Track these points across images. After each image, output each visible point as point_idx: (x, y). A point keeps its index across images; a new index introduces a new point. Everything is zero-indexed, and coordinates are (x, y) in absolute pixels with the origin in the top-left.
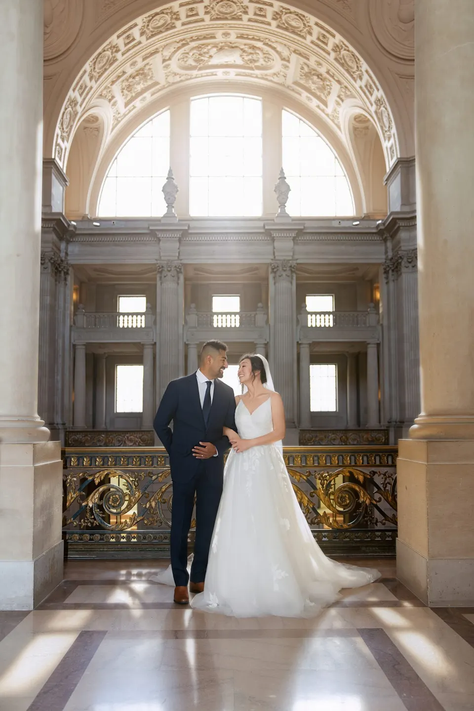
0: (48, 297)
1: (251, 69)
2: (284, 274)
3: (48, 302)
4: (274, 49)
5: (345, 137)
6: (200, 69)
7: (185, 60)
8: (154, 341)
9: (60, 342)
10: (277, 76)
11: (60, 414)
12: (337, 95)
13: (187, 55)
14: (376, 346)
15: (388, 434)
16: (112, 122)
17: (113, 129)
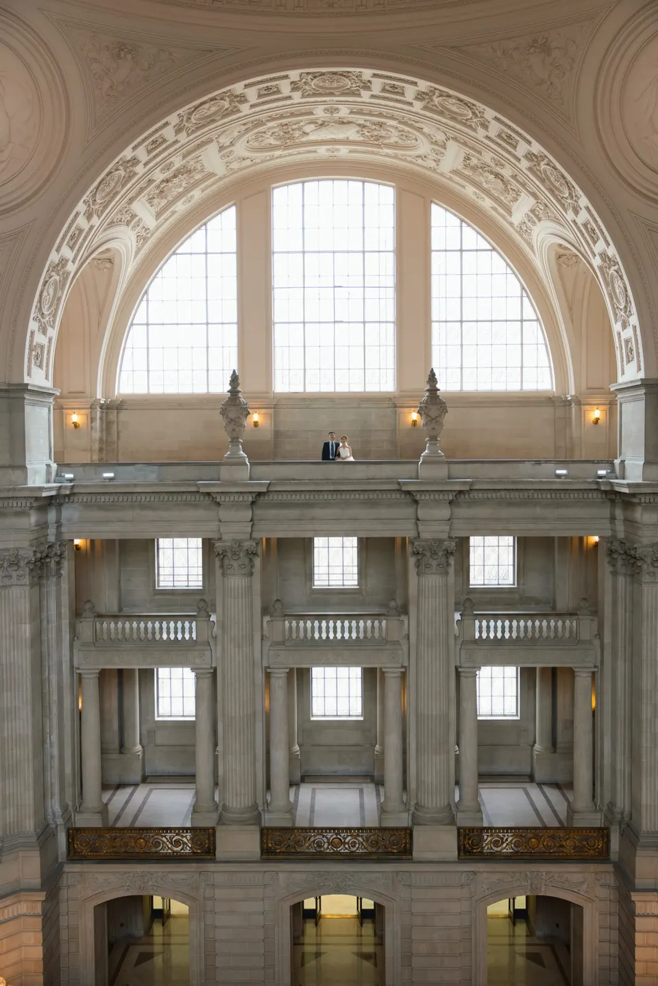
0: (28, 626)
1: (379, 146)
2: (434, 563)
3: (28, 634)
4: (420, 130)
5: (541, 263)
6: (287, 147)
7: (260, 139)
8: (214, 665)
9: (54, 678)
10: (422, 159)
11: (57, 797)
12: (530, 208)
13: (263, 135)
14: (590, 674)
15: (608, 836)
16: (134, 244)
17: (137, 253)
